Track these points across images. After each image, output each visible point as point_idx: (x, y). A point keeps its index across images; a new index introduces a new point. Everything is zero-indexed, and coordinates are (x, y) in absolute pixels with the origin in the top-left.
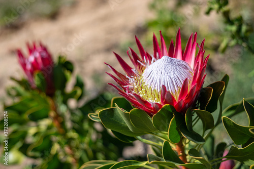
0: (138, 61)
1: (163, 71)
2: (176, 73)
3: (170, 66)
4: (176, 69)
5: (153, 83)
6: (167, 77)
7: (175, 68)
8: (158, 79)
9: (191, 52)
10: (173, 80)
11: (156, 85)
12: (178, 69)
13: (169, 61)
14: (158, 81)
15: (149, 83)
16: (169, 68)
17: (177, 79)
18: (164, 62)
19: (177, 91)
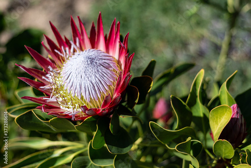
0: (56, 51)
1: (84, 75)
2: (97, 76)
3: (90, 69)
4: (98, 71)
5: (72, 88)
6: (88, 81)
7: (96, 70)
8: (78, 84)
9: (115, 42)
10: (95, 85)
11: (76, 91)
12: (100, 70)
13: (89, 63)
14: (78, 87)
15: (69, 88)
16: (90, 70)
17: (99, 83)
18: (83, 64)
19: (100, 97)
